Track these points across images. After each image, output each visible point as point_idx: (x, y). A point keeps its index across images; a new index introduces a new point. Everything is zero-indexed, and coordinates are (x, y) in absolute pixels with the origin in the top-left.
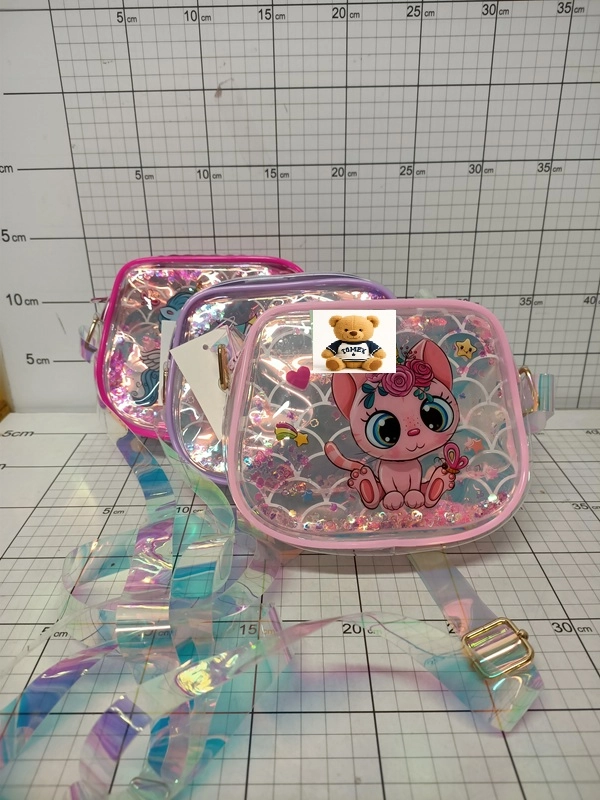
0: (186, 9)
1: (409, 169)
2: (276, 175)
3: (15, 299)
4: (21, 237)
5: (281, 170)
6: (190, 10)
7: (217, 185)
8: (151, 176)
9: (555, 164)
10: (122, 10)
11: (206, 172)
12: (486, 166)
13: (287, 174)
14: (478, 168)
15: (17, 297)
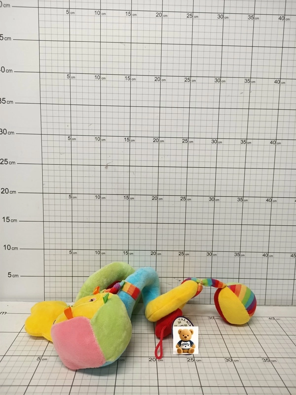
0: (96, 137)
1: (184, 198)
2: (129, 198)
4: (15, 220)
5: (131, 196)
7: (103, 202)
8: (76, 197)
9: (245, 199)
10: (70, 136)
11: (99, 196)
12: (216, 198)
13: (133, 198)
14: (213, 199)
15: (9, 246)
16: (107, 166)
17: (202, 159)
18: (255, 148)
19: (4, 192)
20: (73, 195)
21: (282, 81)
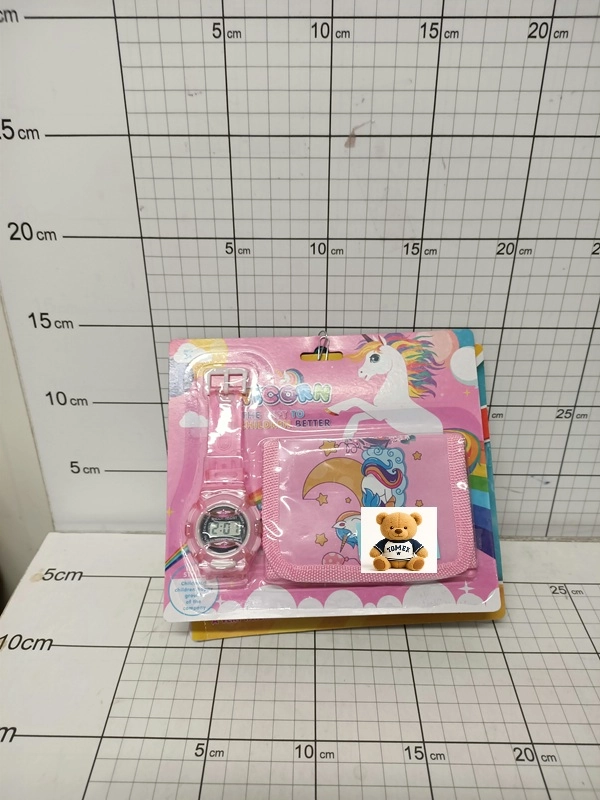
0: (313, 21)
2: (419, 251)
3: (57, 398)
4: (68, 323)
5: (427, 245)
6: (320, 22)
7: (336, 264)
8: (247, 250)
10: (220, 21)
11: (323, 246)
13: (434, 251)
15: (61, 396)
16: (352, 136)
19: (19, 235)
20: (240, 244)
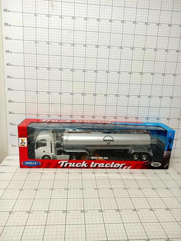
1: (82, 117)
5: (61, 116)
6: (48, 92)
10: (37, 92)
11: (49, 116)
14: (93, 117)
15: (12, 135)
16: (52, 104)
17: (89, 102)
18: (110, 98)
19: (10, 113)
20: (38, 115)
21: (120, 72)
